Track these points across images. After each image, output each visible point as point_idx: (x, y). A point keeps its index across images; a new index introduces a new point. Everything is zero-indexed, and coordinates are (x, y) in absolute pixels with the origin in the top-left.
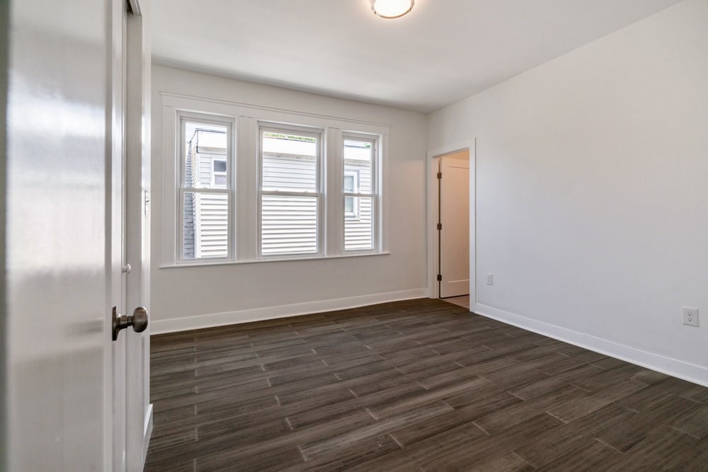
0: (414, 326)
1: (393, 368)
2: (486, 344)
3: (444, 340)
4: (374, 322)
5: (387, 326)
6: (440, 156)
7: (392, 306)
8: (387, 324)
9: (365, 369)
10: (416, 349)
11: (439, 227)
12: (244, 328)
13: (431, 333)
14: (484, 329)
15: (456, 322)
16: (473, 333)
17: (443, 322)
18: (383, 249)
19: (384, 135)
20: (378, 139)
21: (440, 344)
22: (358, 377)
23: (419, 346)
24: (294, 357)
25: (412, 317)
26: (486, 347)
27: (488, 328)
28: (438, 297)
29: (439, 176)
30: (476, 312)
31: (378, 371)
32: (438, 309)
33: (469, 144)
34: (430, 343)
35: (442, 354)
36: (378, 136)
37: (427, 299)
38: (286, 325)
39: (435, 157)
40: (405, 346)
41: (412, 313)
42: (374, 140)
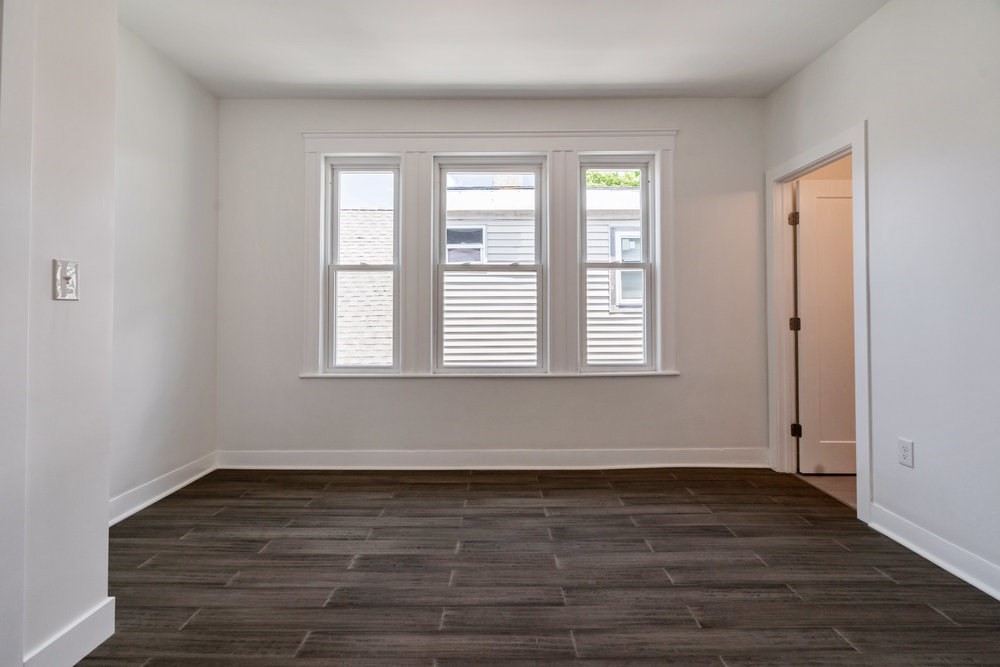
0: (691, 531)
1: (565, 631)
2: (848, 627)
3: (737, 586)
4: (616, 505)
5: (633, 521)
6: (794, 177)
7: (675, 477)
8: (634, 515)
9: (507, 615)
10: (654, 594)
11: (795, 324)
12: (402, 479)
13: (718, 557)
14: (873, 577)
15: (804, 541)
16: (832, 584)
17: (770, 534)
18: (664, 367)
19: (665, 151)
20: (654, 159)
21: (719, 595)
22: (478, 632)
23: (667, 586)
24: (417, 552)
25: (704, 509)
26: (846, 638)
27: (886, 576)
28: (794, 471)
29: (794, 219)
30: (873, 525)
31: (524, 630)
32: (775, 500)
33: (853, 137)
34: (697, 586)
35: (705, 626)
36: (654, 155)
37: (768, 472)
38: (464, 485)
39: (782, 181)
40: (635, 579)
41: (708, 499)
42: (645, 165)
